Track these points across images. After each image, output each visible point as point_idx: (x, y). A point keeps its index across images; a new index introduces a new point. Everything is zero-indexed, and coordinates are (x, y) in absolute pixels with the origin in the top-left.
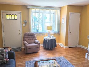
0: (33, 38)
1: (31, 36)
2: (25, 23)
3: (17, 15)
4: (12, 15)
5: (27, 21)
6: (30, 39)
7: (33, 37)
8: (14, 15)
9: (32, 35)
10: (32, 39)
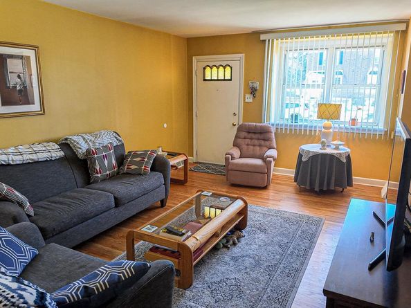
0: (263, 142)
1: (257, 136)
2: (253, 91)
3: (231, 68)
4: (218, 68)
5: (257, 85)
6: (254, 146)
7: (264, 140)
8: (224, 68)
9: (261, 133)
10: (260, 146)
